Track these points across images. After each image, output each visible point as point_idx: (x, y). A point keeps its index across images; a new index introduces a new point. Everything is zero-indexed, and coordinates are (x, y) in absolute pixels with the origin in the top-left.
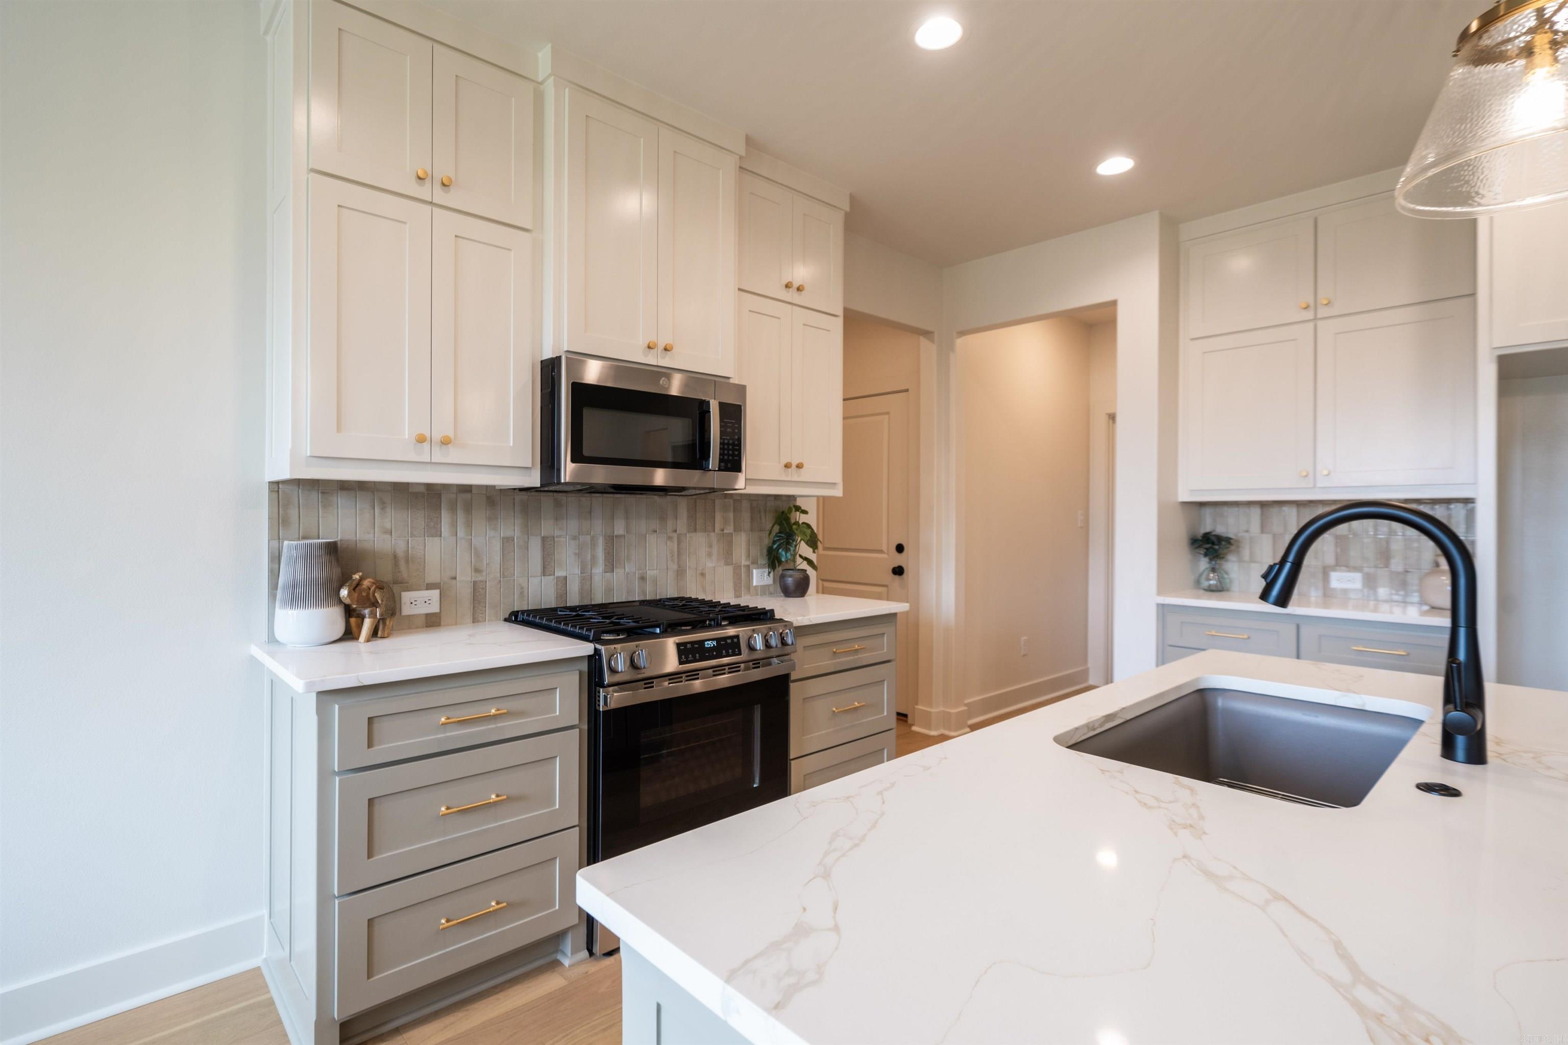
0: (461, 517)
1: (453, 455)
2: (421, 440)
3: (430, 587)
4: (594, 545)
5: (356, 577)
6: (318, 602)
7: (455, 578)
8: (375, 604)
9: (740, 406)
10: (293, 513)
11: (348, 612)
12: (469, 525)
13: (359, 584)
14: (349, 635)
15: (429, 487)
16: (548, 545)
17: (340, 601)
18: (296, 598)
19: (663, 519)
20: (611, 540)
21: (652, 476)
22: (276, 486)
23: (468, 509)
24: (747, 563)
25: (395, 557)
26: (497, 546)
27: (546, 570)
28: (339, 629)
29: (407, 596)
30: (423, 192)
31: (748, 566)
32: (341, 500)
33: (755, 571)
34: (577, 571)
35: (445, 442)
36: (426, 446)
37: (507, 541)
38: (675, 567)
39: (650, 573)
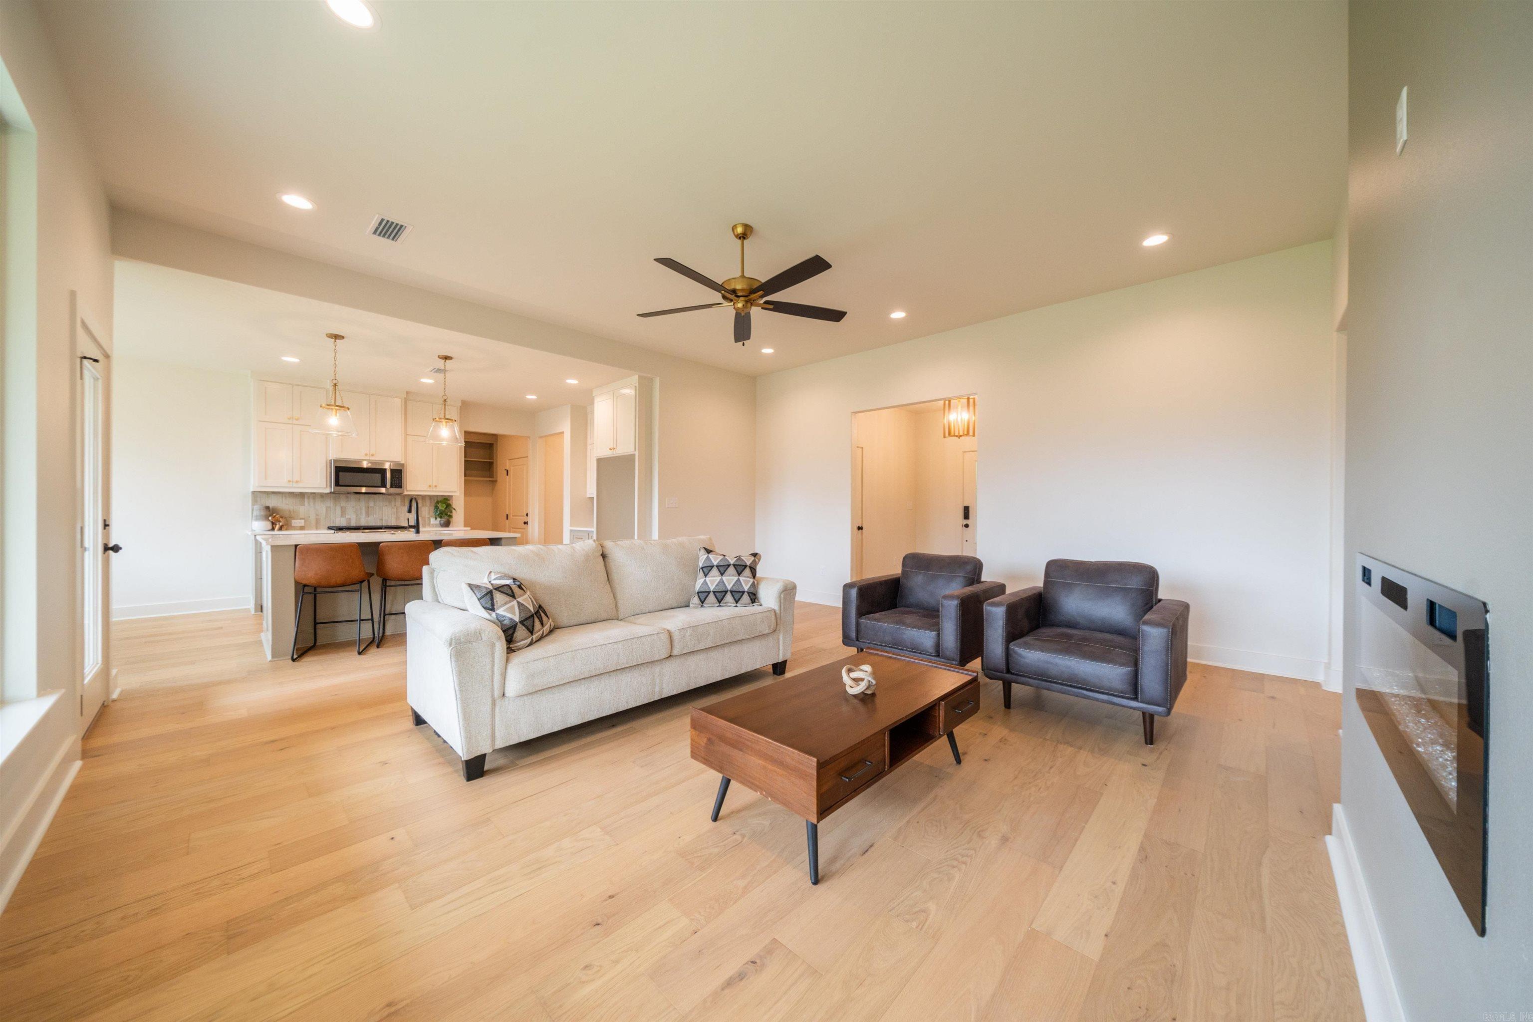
0: (312, 500)
1: (300, 485)
2: (289, 481)
3: (301, 519)
4: (361, 509)
5: (274, 515)
6: (263, 520)
7: (310, 517)
8: (280, 521)
9: (401, 470)
10: (258, 499)
11: (273, 523)
12: (314, 504)
13: (275, 516)
14: (273, 529)
15: (301, 493)
16: (343, 510)
17: (269, 520)
18: (257, 519)
19: (390, 502)
20: (368, 508)
21: (361, 490)
22: (253, 492)
23: (314, 499)
24: (429, 516)
25: (290, 511)
26: (324, 509)
27: (342, 516)
28: (270, 527)
29: (293, 521)
30: (291, 422)
31: (429, 518)
32: (273, 496)
33: (432, 519)
34: (354, 516)
35: (297, 482)
36: (291, 483)
37: (328, 508)
38: (395, 516)
39: (384, 518)
